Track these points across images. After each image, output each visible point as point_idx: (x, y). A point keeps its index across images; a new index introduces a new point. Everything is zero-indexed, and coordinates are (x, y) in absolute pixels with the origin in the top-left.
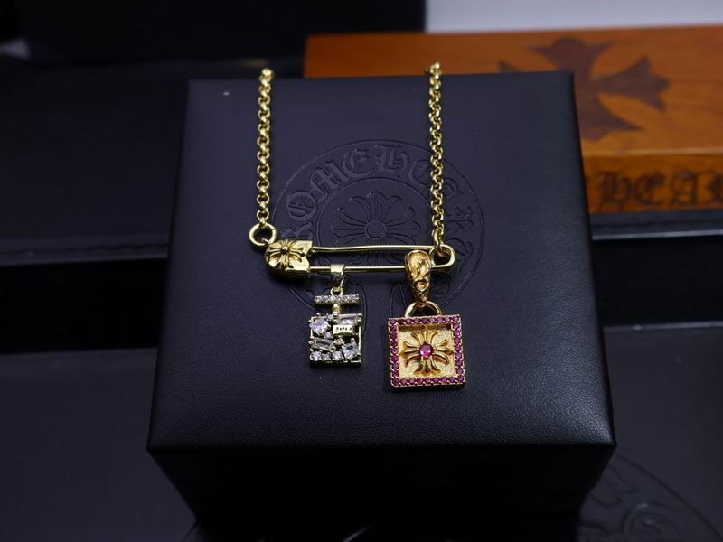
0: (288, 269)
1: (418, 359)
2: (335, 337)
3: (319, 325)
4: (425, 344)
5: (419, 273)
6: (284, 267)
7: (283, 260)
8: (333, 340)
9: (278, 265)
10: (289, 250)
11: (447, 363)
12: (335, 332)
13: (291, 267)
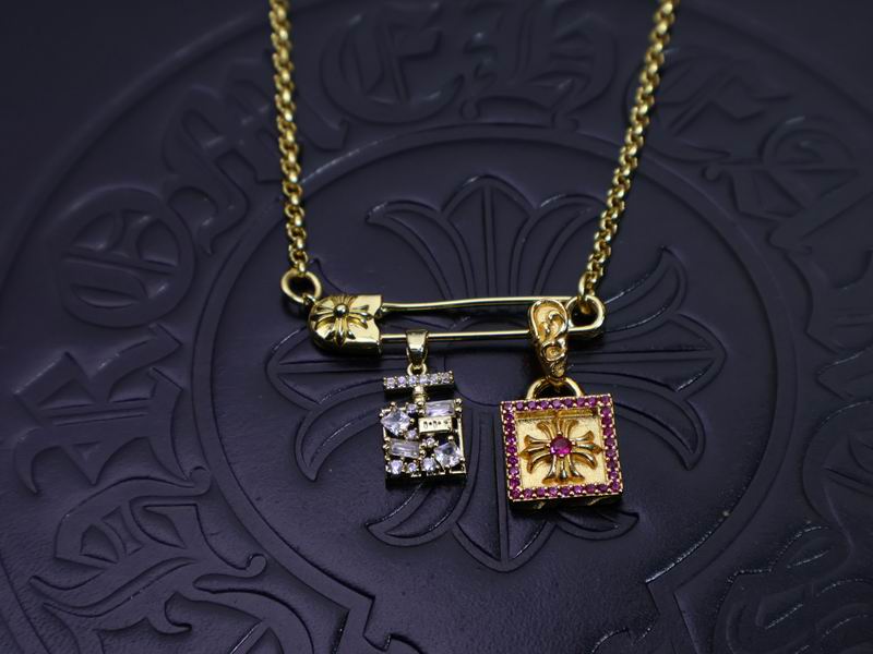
0: (347, 340)
1: (548, 460)
2: (424, 436)
3: (395, 421)
4: (560, 437)
5: (548, 335)
6: (340, 338)
7: (339, 326)
8: (420, 441)
9: (331, 335)
10: (347, 311)
11: (593, 465)
12: (422, 429)
13: (352, 337)
